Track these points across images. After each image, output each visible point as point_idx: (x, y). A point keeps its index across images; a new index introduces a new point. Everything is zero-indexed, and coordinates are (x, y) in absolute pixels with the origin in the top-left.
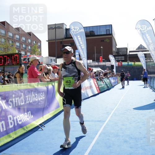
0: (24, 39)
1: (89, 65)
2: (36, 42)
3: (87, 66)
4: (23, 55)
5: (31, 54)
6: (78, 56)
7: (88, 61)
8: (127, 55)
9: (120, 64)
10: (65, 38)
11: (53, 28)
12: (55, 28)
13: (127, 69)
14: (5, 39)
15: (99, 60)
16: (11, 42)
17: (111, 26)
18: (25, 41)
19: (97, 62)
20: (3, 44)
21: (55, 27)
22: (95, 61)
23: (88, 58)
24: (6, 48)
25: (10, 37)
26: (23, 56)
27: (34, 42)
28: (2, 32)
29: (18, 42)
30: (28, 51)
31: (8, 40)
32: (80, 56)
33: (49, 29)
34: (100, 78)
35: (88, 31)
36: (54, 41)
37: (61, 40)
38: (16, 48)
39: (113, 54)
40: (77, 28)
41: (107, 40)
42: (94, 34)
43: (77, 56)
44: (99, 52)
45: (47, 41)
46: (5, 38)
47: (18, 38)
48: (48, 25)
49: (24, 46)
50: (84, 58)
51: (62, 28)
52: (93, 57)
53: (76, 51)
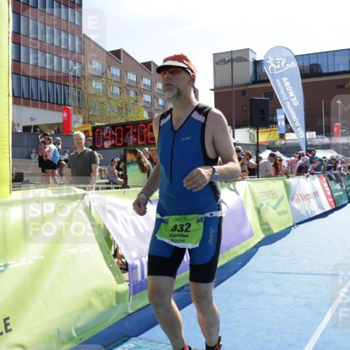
0: (160, 87)
1: (309, 143)
3: (307, 146)
6: (283, 123)
7: (307, 133)
10: (254, 83)
11: (224, 61)
12: (232, 61)
14: (120, 88)
16: (132, 94)
19: (327, 136)
20: (117, 98)
21: (232, 58)
22: (323, 134)
23: (308, 128)
24: (123, 108)
25: (131, 84)
28: (115, 73)
29: (148, 94)
31: (127, 90)
32: (287, 122)
33: (216, 63)
35: (307, 64)
36: (231, 89)
37: (244, 88)
38: (143, 106)
40: (281, 61)
42: (319, 71)
43: (281, 123)
45: (211, 90)
46: (120, 86)
47: (147, 86)
48: (214, 55)
49: (161, 102)
50: (298, 127)
51: (246, 60)
52: (319, 124)
53: (278, 111)
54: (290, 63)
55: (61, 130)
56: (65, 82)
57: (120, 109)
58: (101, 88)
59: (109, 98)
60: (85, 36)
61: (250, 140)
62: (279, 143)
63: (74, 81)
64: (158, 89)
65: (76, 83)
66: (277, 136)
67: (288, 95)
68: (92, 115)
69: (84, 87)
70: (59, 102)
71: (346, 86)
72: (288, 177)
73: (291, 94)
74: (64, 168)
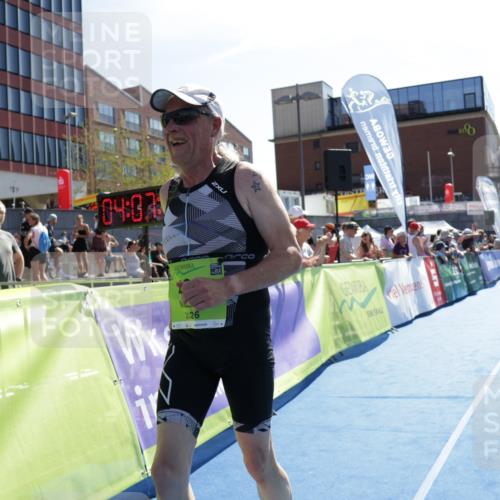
1: (411, 213)
3: (408, 217)
6: (373, 185)
7: (408, 199)
10: (330, 129)
11: (286, 100)
12: (298, 98)
14: (140, 141)
15: (443, 194)
16: (157, 150)
17: (478, 81)
19: (435, 202)
20: (136, 156)
21: (297, 95)
22: (429, 200)
24: (144, 170)
25: (155, 135)
28: (132, 120)
31: (150, 144)
32: (378, 184)
33: (276, 102)
34: (449, 256)
35: (404, 101)
36: (297, 140)
37: (316, 137)
39: (491, 175)
40: (367, 96)
41: (468, 130)
42: (421, 111)
43: (370, 187)
44: (441, 169)
45: (271, 141)
46: (140, 137)
48: (274, 92)
50: (394, 189)
51: (318, 97)
52: (423, 185)
53: (366, 168)
55: (55, 204)
56: (60, 134)
57: (140, 171)
58: (113, 143)
59: (124, 157)
60: (87, 68)
61: (328, 211)
62: (368, 213)
63: (73, 133)
65: (76, 136)
66: (365, 204)
67: (378, 144)
68: (101, 181)
69: (89, 141)
70: (53, 164)
71: (460, 131)
72: (381, 261)
73: (383, 142)
74: (60, 258)
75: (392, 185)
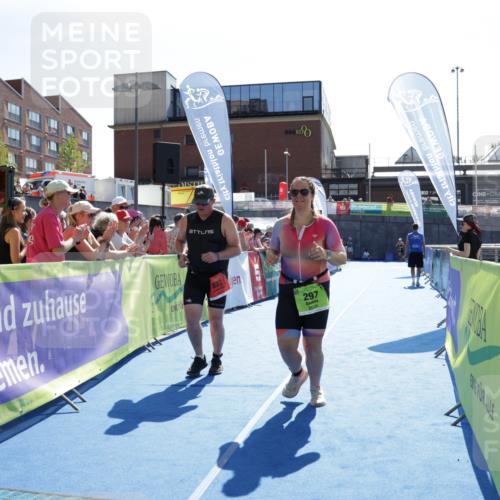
0: (34, 119)
1: (246, 208)
2: (73, 129)
4: (32, 169)
5: (57, 167)
7: (235, 195)
8: (368, 180)
9: (343, 208)
10: (171, 120)
13: (363, 225)
15: (278, 192)
17: (317, 85)
18: (40, 125)
19: (269, 198)
22: (264, 196)
23: (237, 187)
26: (31, 173)
27: (69, 130)
29: (16, 129)
30: (49, 159)
35: (245, 98)
36: (133, 128)
37: (157, 127)
38: (7, 146)
39: (324, 177)
40: (203, 94)
41: (305, 131)
42: (261, 110)
45: (110, 127)
47: (15, 115)
49: (35, 140)
51: (158, 87)
52: (259, 182)
54: (214, 97)
64: (31, 121)
67: (210, 140)
73: (216, 139)
75: (222, 181)
